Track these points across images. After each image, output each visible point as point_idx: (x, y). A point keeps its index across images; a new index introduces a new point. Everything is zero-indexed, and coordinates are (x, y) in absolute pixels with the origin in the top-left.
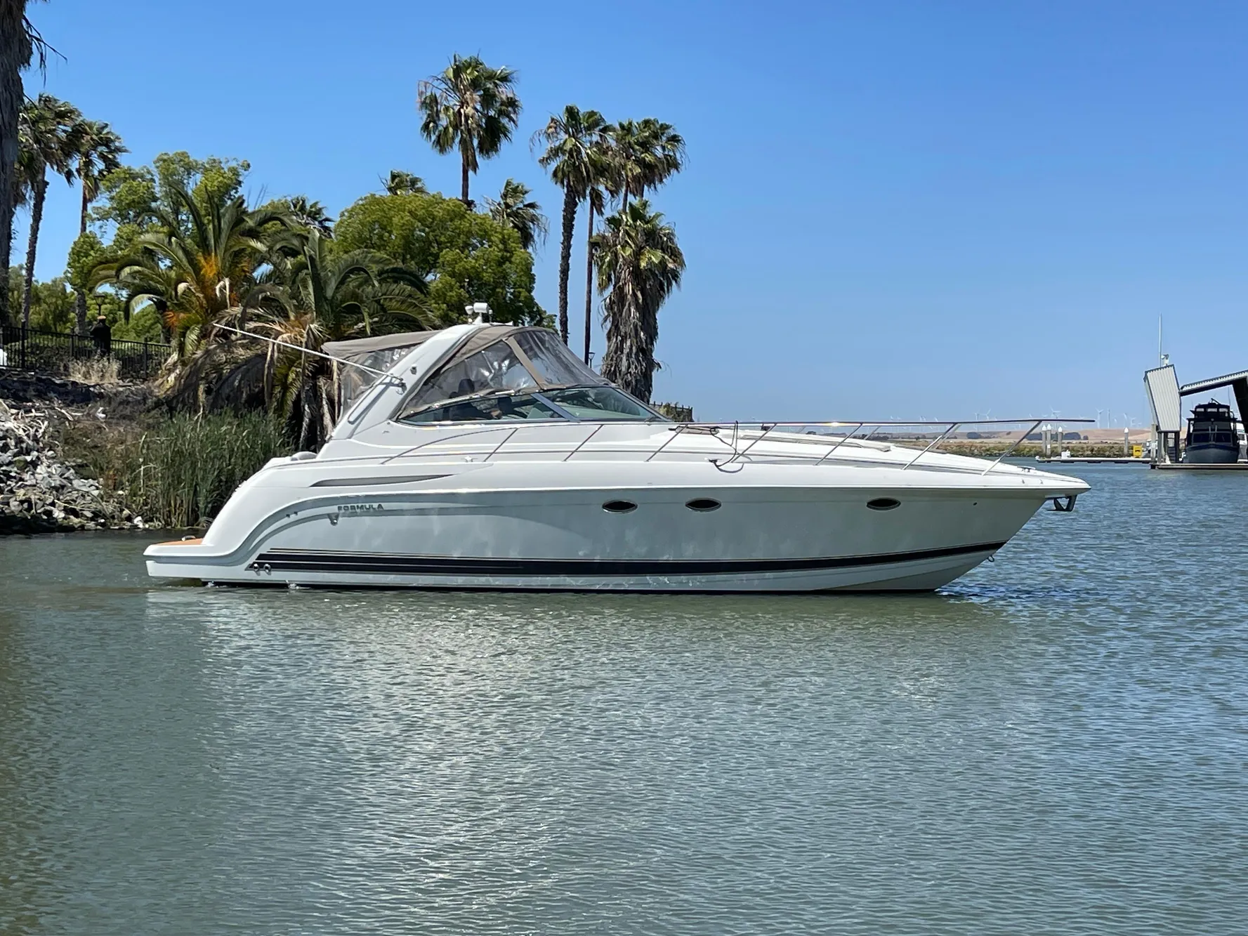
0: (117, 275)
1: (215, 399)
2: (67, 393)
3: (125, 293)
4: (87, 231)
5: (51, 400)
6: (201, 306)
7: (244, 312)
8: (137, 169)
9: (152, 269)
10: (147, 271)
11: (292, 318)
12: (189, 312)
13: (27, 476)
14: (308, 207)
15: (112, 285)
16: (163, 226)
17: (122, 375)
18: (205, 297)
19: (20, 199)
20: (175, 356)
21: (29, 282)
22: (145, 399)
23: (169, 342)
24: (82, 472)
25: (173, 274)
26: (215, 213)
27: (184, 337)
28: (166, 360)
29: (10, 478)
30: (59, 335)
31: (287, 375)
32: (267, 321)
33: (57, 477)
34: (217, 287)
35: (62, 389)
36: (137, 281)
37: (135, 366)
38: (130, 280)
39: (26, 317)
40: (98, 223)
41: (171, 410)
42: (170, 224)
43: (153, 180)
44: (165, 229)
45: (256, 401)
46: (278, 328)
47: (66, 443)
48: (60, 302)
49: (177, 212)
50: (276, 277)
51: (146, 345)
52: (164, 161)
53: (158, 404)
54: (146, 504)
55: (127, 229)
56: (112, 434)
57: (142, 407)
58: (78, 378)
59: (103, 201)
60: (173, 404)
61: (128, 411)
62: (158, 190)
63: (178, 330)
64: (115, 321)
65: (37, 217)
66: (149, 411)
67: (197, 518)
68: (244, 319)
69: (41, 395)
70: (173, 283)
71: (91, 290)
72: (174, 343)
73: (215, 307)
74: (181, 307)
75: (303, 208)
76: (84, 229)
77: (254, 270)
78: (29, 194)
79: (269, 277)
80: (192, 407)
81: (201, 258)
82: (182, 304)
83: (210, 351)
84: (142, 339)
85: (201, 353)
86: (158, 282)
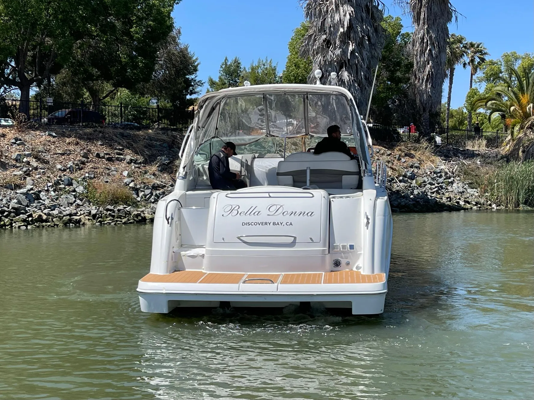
0: (486, 105)
1: (526, 155)
2: (465, 154)
3: (489, 111)
4: (473, 87)
5: (459, 157)
6: (521, 116)
8: (495, 60)
9: (500, 101)
10: (498, 102)
12: (516, 118)
13: (449, 188)
15: (484, 108)
16: (504, 83)
17: (487, 146)
18: (523, 112)
19: (446, 75)
20: (509, 137)
21: (448, 109)
22: (497, 156)
23: (507, 131)
24: (471, 186)
25: (509, 103)
26: (527, 76)
27: (513, 129)
28: (505, 139)
29: (442, 188)
30: (461, 130)
33: (461, 188)
34: (528, 108)
35: (463, 152)
36: (494, 107)
37: (493, 142)
38: (491, 106)
39: (448, 123)
40: (478, 83)
41: (508, 161)
42: (507, 83)
43: (501, 65)
44: (506, 85)
47: (465, 174)
48: (461, 117)
49: (510, 77)
51: (497, 133)
52: (506, 56)
53: (502, 158)
54: (497, 199)
55: (490, 85)
56: (483, 170)
57: (495, 159)
58: (469, 147)
59: (480, 74)
60: (508, 158)
61: (490, 161)
62: (503, 68)
63: (511, 126)
64: (483, 123)
65: (451, 83)
66: (499, 160)
67: (519, 205)
69: (456, 155)
70: (509, 107)
71: (475, 111)
72: (509, 132)
73: (526, 116)
74: (512, 116)
76: (471, 86)
78: (448, 72)
80: (517, 158)
81: (520, 96)
82: (512, 115)
83: (526, 134)
84: (495, 130)
85: (520, 135)
86: (502, 107)
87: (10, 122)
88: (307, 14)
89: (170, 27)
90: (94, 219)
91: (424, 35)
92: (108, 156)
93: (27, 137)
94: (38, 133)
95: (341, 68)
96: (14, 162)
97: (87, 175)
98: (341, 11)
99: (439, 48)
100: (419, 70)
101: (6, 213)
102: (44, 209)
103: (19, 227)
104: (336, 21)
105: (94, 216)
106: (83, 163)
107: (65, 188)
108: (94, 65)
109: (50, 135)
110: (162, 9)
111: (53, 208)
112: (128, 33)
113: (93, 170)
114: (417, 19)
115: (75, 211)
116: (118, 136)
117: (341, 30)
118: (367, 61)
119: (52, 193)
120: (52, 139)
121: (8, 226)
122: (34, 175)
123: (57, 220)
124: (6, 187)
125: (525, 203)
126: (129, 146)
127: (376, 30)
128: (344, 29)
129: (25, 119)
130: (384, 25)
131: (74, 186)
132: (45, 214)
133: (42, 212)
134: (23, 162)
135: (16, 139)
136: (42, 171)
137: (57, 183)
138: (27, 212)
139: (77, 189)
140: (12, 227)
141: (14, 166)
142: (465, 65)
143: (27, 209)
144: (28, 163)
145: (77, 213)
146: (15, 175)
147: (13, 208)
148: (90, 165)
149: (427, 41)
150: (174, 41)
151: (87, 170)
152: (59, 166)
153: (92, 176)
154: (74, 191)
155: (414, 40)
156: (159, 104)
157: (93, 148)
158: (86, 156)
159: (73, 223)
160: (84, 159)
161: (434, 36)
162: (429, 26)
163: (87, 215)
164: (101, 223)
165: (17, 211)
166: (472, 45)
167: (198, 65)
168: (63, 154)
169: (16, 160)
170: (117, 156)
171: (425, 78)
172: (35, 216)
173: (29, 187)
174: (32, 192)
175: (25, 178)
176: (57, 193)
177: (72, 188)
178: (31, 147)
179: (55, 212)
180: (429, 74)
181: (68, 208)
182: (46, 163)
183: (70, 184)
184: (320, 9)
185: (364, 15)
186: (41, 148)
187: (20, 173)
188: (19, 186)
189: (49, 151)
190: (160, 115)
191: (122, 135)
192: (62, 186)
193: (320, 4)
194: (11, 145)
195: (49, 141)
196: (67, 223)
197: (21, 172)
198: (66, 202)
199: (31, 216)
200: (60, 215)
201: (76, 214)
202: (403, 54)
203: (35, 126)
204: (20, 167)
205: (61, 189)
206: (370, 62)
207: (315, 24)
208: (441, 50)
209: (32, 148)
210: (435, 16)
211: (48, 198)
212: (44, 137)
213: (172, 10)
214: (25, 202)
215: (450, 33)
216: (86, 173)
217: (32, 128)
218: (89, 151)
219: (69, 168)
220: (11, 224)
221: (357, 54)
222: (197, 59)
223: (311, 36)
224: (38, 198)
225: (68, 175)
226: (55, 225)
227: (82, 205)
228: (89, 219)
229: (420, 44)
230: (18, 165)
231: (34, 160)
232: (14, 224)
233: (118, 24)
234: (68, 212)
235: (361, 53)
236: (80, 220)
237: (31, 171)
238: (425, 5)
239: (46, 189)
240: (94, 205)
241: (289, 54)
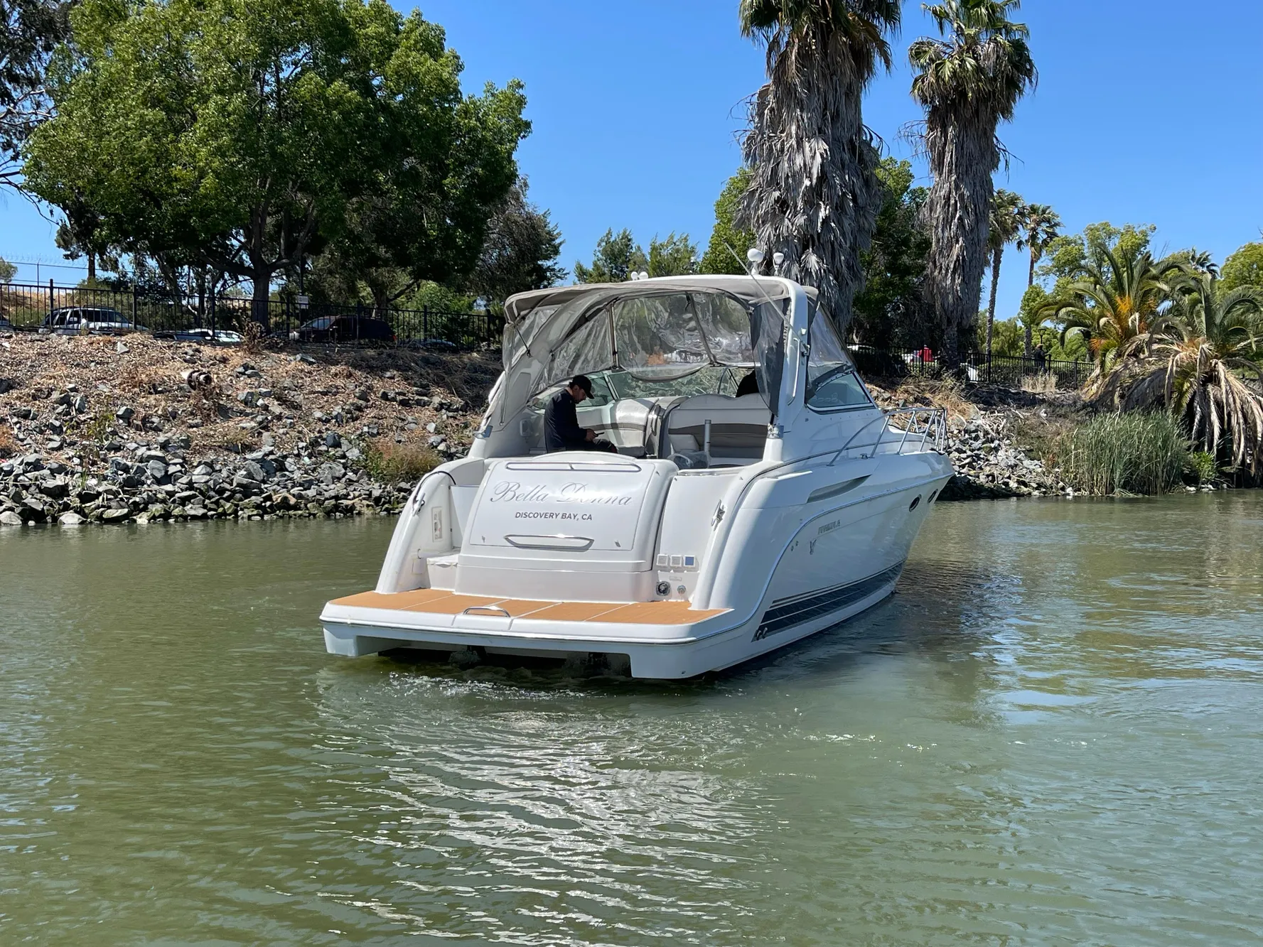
0: (1057, 314)
1: (1127, 402)
2: (1019, 400)
3: (1061, 327)
4: (1034, 283)
5: (1009, 405)
6: (1117, 334)
7: (1151, 338)
8: (1071, 237)
9: (1082, 308)
10: (1078, 310)
11: (1186, 340)
12: (1109, 339)
13: (991, 458)
14: (1198, 256)
15: (1052, 321)
16: (1090, 276)
17: (1058, 385)
18: (1121, 327)
19: (987, 263)
20: (1098, 371)
21: (991, 321)
22: (1075, 403)
23: (1093, 361)
24: (1030, 454)
25: (1096, 311)
26: (1129, 265)
27: (1105, 357)
28: (1090, 374)
29: (979, 459)
30: (1013, 358)
31: (1182, 385)
32: (1167, 344)
33: (1012, 459)
34: (1130, 320)
35: (1016, 397)
36: (1071, 318)
37: (1068, 379)
38: (1066, 317)
39: (989, 345)
40: (1043, 278)
41: (1096, 412)
42: (1095, 276)
43: (1083, 244)
44: (1092, 279)
45: (1160, 402)
46: (1175, 348)
47: (1019, 434)
48: (1012, 335)
49: (1100, 266)
50: (1177, 310)
51: (1076, 363)
52: (1092, 230)
53: (1084, 407)
54: (1075, 478)
55: (1063, 280)
56: (1051, 428)
57: (1073, 409)
58: (1027, 388)
59: (1045, 261)
60: (1096, 407)
61: (1063, 412)
62: (1087, 252)
63: (1100, 352)
64: (1050, 346)
65: (996, 275)
66: (1078, 411)
67: (1113, 489)
68: (1150, 343)
69: (1003, 401)
70: (1096, 318)
71: (1038, 324)
72: (1097, 361)
73: (1128, 334)
74: (1102, 335)
75: (1193, 258)
76: (1031, 282)
77: (1158, 306)
78: (991, 258)
79: (1170, 311)
80: (1111, 409)
81: (1118, 299)
82: (1103, 333)
83: (1126, 367)
84: (1072, 359)
85: (1118, 367)
86: (1085, 318)
87: (235, 338)
88: (748, 156)
89: (512, 177)
90: (377, 505)
91: (950, 192)
92: (401, 398)
93: (263, 364)
94: (283, 356)
95: (805, 248)
96: (241, 407)
97: (366, 429)
98: (807, 149)
99: (976, 214)
100: (941, 252)
101: (227, 494)
102: (293, 487)
103: (249, 517)
104: (797, 168)
105: (377, 500)
106: (359, 409)
107: (328, 451)
108: (381, 240)
109: (302, 360)
110: (499, 147)
111: (307, 485)
112: (438, 187)
113: (375, 420)
114: (938, 164)
115: (345, 492)
116: (419, 362)
117: (807, 182)
118: (850, 237)
119: (306, 459)
120: (307, 367)
121: (230, 515)
122: (275, 428)
123: (314, 507)
124: (228, 449)
125: (1124, 487)
126: (440, 382)
127: (867, 183)
128: (811, 181)
129: (262, 332)
130: (880, 173)
131: (344, 448)
132: (294, 495)
133: (288, 491)
134: (257, 406)
135: (246, 367)
136: (289, 421)
137: (314, 443)
138: (262, 492)
139: (347, 454)
140: (237, 516)
141: (242, 413)
142: (1020, 243)
143: (263, 486)
144: (266, 408)
145: (349, 495)
146: (244, 428)
147: (239, 485)
148: (371, 413)
149: (956, 202)
150: (517, 199)
151: (365, 422)
152: (318, 414)
153: (375, 431)
154: (344, 456)
155: (932, 201)
156: (491, 308)
157: (376, 383)
158: (364, 397)
159: (341, 512)
160: (361, 402)
161: (967, 193)
162: (958, 177)
163: (364, 499)
164: (389, 513)
165: (246, 491)
166: (1034, 210)
167: (560, 244)
168: (324, 394)
169: (246, 402)
170: (417, 397)
171: (952, 266)
172: (277, 498)
173: (267, 449)
174: (271, 457)
175: (260, 434)
176: (314, 459)
177: (339, 452)
178: (270, 380)
179: (311, 493)
180: (958, 260)
181: (332, 486)
182: (296, 409)
183: (337, 445)
184: (771, 146)
185: (847, 156)
186: (287, 382)
187: (249, 424)
188: (249, 448)
189: (301, 387)
190: (492, 327)
191: (426, 361)
192: (324, 448)
193: (770, 137)
194: (237, 377)
195: (302, 371)
196: (331, 511)
197: (253, 424)
198: (330, 476)
199: (269, 498)
200: (318, 497)
201: (346, 497)
202: (913, 226)
203: (278, 344)
204: (252, 414)
205: (320, 453)
206: (855, 238)
207: (760, 171)
208: (980, 218)
209: (273, 383)
210: (970, 160)
211: (299, 469)
212: (293, 363)
213: (514, 149)
214: (260, 475)
215: (996, 189)
216: (363, 425)
217: (273, 347)
218: (370, 388)
219: (336, 417)
220: (236, 512)
221: (833, 224)
222: (559, 234)
223: (753, 192)
224: (282, 468)
225: (333, 430)
226: (310, 514)
227: (357, 481)
228: (368, 506)
229: (944, 207)
230: (248, 410)
231: (276, 403)
232: (240, 513)
233: (423, 170)
234: (332, 493)
235: (839, 223)
236: (353, 508)
237: (270, 422)
238: (952, 141)
239: (296, 452)
240: (377, 481)
241: (716, 222)
